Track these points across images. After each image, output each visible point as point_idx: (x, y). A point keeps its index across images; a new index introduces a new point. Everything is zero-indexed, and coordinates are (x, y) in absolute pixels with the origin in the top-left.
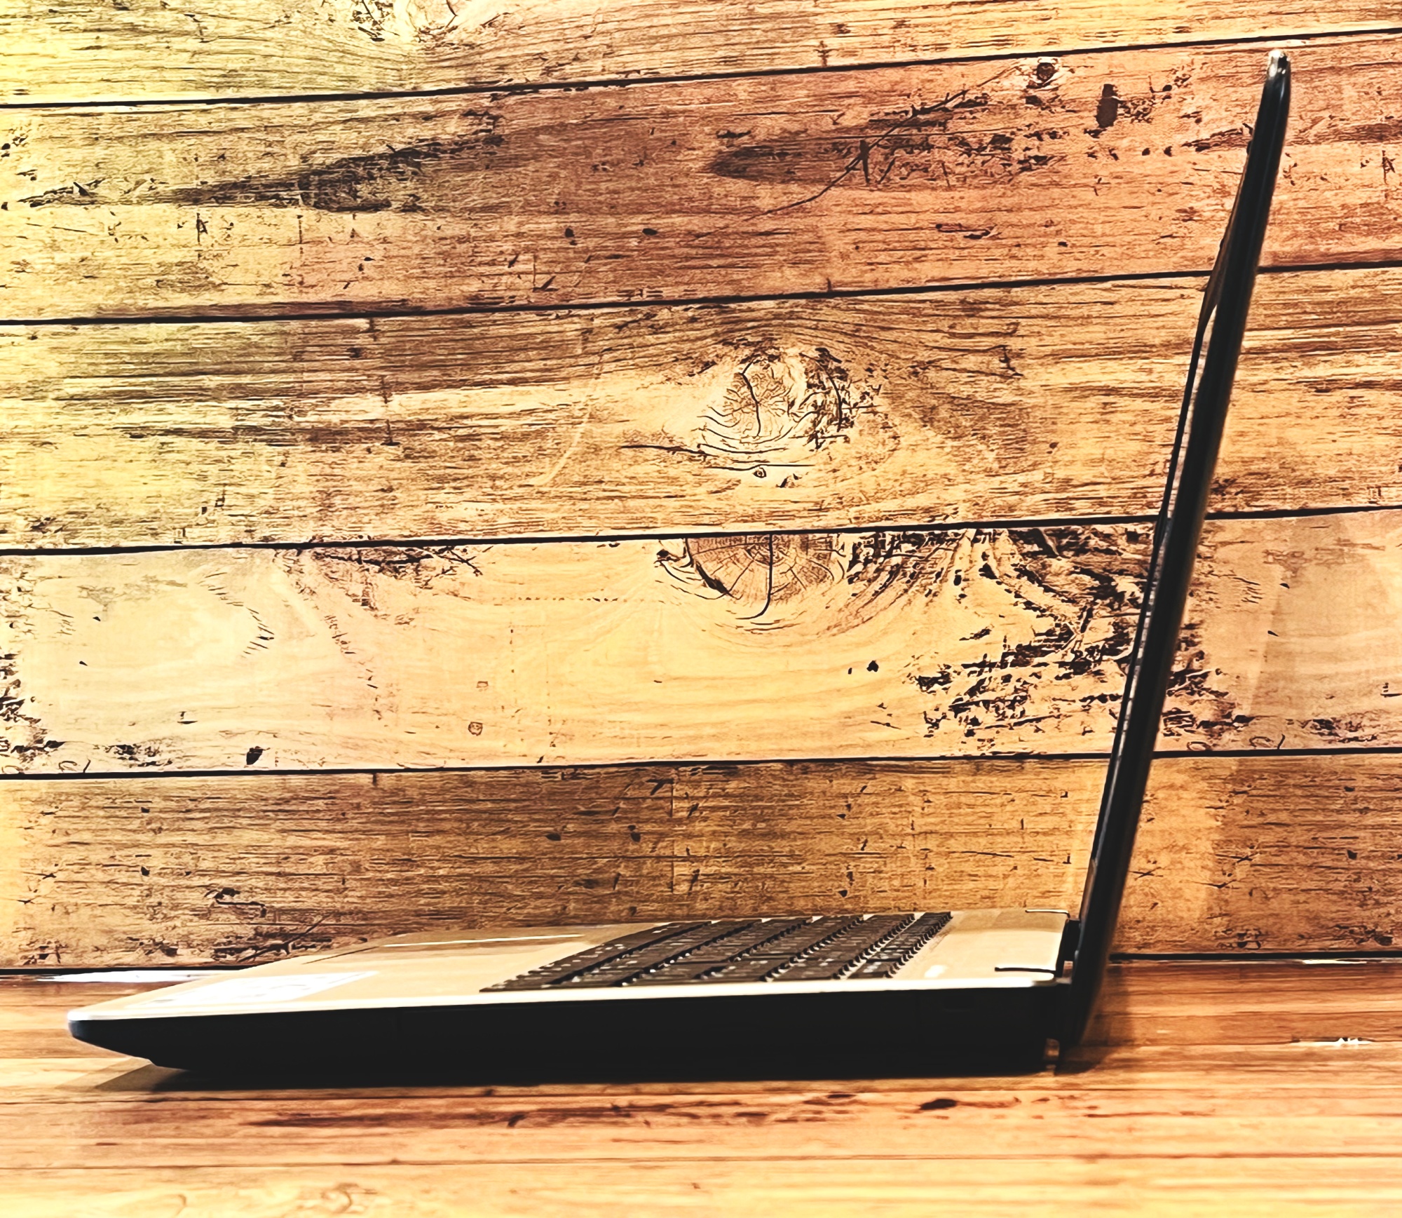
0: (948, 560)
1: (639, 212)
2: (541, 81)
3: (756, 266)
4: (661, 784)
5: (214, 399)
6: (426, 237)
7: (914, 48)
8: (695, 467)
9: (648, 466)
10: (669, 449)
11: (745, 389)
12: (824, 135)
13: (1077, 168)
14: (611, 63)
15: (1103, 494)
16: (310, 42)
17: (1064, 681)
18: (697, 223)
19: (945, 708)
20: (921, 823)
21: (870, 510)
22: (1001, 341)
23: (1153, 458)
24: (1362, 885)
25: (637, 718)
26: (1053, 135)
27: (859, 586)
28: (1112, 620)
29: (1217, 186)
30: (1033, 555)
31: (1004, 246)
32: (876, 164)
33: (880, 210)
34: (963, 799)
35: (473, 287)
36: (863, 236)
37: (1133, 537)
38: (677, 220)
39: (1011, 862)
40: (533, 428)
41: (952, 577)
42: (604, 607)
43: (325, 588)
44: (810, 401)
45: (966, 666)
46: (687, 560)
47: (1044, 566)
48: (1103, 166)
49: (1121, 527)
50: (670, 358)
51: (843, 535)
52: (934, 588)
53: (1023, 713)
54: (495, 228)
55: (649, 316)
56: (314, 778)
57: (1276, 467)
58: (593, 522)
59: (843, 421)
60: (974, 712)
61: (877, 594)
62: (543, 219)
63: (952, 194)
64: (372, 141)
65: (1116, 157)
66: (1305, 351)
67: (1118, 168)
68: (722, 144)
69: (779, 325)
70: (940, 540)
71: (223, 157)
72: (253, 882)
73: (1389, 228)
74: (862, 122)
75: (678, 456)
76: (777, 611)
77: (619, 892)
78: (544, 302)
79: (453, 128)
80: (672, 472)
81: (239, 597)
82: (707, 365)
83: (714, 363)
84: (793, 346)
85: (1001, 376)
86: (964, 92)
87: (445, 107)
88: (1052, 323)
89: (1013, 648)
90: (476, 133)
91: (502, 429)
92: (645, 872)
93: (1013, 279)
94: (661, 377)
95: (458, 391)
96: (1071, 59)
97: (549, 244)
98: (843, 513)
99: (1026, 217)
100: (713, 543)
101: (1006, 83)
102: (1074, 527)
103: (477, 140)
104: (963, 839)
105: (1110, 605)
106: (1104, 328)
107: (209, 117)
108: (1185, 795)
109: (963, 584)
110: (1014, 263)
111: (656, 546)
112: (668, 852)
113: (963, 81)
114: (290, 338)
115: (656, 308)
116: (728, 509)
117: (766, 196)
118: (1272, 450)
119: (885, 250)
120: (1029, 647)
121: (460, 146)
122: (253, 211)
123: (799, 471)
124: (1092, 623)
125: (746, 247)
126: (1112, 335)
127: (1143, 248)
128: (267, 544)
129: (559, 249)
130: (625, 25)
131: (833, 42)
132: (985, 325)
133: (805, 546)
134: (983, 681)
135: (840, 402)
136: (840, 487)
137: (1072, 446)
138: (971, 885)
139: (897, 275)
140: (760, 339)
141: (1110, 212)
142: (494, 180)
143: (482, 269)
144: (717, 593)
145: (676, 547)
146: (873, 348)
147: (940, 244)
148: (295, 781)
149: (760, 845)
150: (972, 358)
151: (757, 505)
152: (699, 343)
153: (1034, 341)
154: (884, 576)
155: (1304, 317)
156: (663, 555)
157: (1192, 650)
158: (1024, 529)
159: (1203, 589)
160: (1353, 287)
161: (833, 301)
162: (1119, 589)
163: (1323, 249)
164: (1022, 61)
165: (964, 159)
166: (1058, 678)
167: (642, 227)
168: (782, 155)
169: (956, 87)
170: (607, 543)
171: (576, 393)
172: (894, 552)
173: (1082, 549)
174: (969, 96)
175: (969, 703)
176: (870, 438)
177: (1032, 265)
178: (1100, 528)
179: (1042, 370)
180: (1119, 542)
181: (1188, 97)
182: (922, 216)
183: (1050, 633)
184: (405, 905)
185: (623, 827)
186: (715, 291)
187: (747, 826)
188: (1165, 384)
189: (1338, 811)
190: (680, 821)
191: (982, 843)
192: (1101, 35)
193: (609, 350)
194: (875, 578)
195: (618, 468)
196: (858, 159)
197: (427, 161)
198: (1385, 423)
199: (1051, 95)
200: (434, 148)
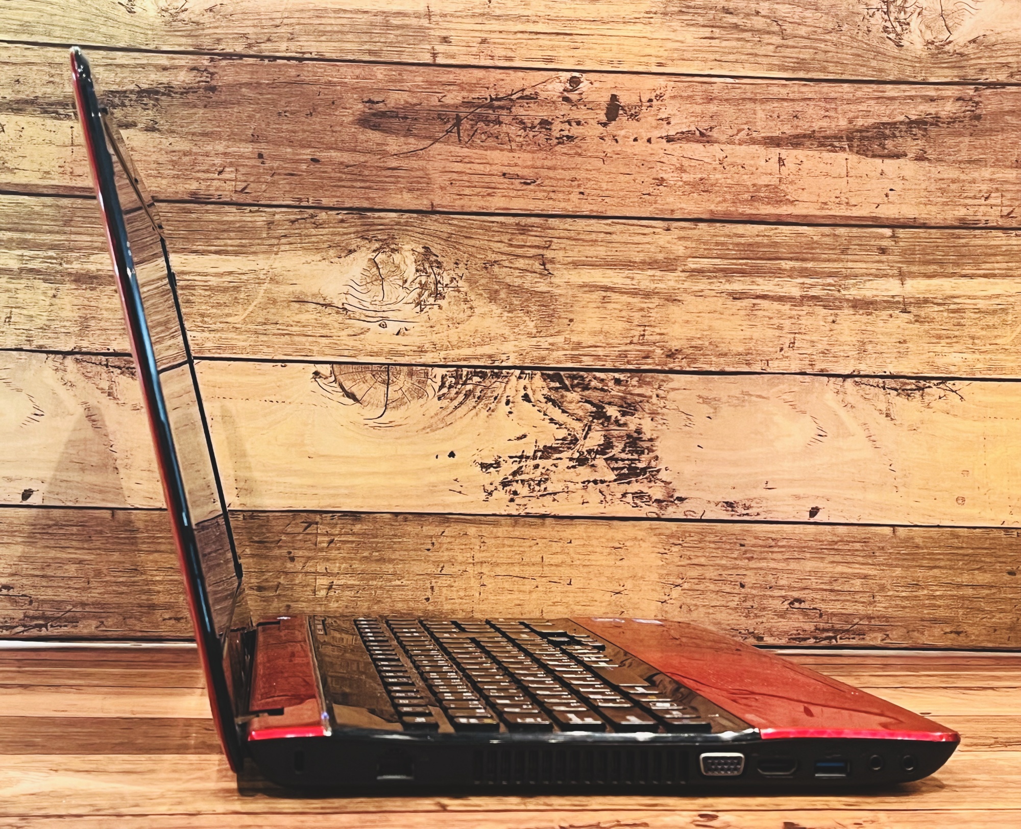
0: (502, 389)
1: (310, 147)
2: (243, 52)
3: (386, 190)
4: (310, 524)
5: (6, 248)
6: (161, 149)
7: (492, 58)
8: (340, 318)
9: (309, 315)
10: (323, 305)
11: (374, 269)
12: (433, 108)
13: (592, 144)
14: (293, 46)
15: (601, 353)
16: (84, 8)
17: (572, 470)
18: (346, 157)
19: (497, 483)
20: (479, 556)
21: (454, 353)
22: (540, 251)
23: (633, 333)
24: (748, 604)
25: (296, 481)
26: (578, 123)
27: (445, 403)
28: (603, 433)
29: (678, 165)
30: (556, 389)
31: (545, 191)
32: (466, 130)
33: (466, 160)
34: (506, 542)
35: (193, 186)
36: (455, 176)
37: (618, 382)
38: (333, 154)
39: (534, 583)
40: (232, 284)
41: (504, 400)
42: (275, 406)
43: (81, 382)
44: (418, 280)
45: (511, 457)
46: (333, 379)
47: (562, 396)
48: (609, 146)
49: (611, 375)
50: (326, 245)
51: (436, 369)
52: (493, 406)
53: (545, 489)
54: (209, 148)
55: (312, 216)
56: (70, 512)
57: (707, 343)
58: (271, 350)
59: (438, 295)
60: (516, 487)
61: (456, 408)
62: (243, 145)
63: (514, 154)
64: (125, 81)
65: (617, 141)
66: (727, 273)
67: (618, 148)
68: (365, 107)
69: (399, 230)
70: (497, 376)
71: (18, 81)
72: (24, 581)
73: (781, 201)
74: (457, 101)
75: (328, 310)
76: (390, 415)
77: (279, 595)
78: (241, 201)
79: (182, 78)
80: (325, 320)
81: (19, 385)
82: (351, 252)
83: (355, 251)
84: (408, 243)
85: (540, 274)
86: (523, 90)
87: (177, 62)
88: (574, 243)
89: (541, 447)
90: (199, 82)
91: (210, 283)
92: (297, 582)
93: (550, 213)
94: (318, 257)
95: (179, 255)
96: (592, 76)
97: (246, 162)
98: (436, 354)
99: (559, 173)
100: (351, 368)
101: (550, 87)
102: (582, 373)
103: (199, 88)
104: (505, 567)
105: (602, 424)
106: (605, 248)
107: (9, 53)
108: (643, 544)
109: (511, 405)
110: (551, 202)
111: (312, 368)
112: (313, 570)
113: (523, 82)
114: (62, 211)
115: (317, 211)
116: (361, 347)
117: (394, 144)
118: (705, 333)
119: (469, 187)
120: (551, 448)
121: (186, 91)
122: (39, 121)
123: (408, 325)
124: (591, 434)
125: (379, 176)
126: (609, 253)
127: (631, 200)
128: (40, 350)
129: (253, 167)
130: (302, 21)
131: (440, 48)
132: (532, 240)
133: (411, 374)
134: (521, 467)
135: (437, 283)
136: (435, 338)
137: (583, 321)
138: (509, 596)
139: (476, 204)
140: (386, 237)
141: (612, 175)
142: (209, 115)
143: (199, 175)
144: (351, 401)
145: (325, 369)
146: (459, 249)
147: (505, 186)
148: (56, 512)
149: (374, 567)
150: (521, 261)
151: (380, 346)
152: (345, 237)
153: (561, 253)
154: (461, 397)
155: (727, 252)
156: (316, 373)
157: (652, 455)
158: (551, 372)
159: (660, 417)
160: (757, 236)
161: (435, 217)
162: (608, 414)
163: (740, 210)
164: (560, 73)
165: (521, 132)
166: (568, 468)
167: (310, 157)
168: (405, 118)
169: (518, 85)
170: (280, 364)
171: (260, 263)
172: (469, 382)
173: (586, 388)
174: (526, 93)
175: (511, 481)
176: (455, 307)
177: (562, 205)
178: (598, 374)
179: (565, 272)
180: (610, 384)
181: (663, 108)
182: (494, 167)
183: (564, 439)
184: (131, 599)
185: (284, 552)
186: (357, 204)
187: (366, 554)
188: (642, 287)
189: (735, 559)
190: (322, 550)
191: (516, 570)
192: (611, 62)
193: (285, 236)
194: (455, 398)
195: (291, 315)
196: (454, 125)
197: (163, 98)
198: (772, 322)
199: (578, 97)
200: (169, 90)
